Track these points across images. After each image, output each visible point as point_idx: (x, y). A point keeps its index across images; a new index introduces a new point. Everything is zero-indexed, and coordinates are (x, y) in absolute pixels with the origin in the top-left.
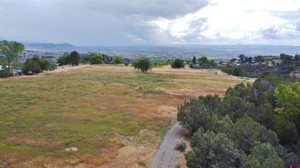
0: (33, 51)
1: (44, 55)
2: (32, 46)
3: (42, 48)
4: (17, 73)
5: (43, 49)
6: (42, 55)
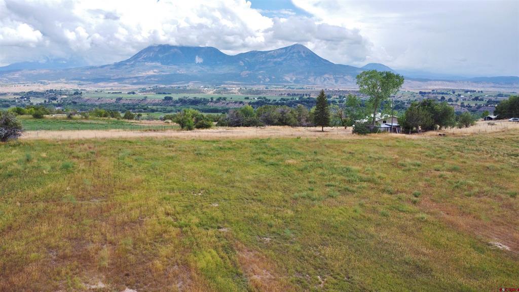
0: (475, 91)
1: (493, 99)
2: (475, 82)
3: (492, 85)
5: (493, 87)
6: (490, 98)
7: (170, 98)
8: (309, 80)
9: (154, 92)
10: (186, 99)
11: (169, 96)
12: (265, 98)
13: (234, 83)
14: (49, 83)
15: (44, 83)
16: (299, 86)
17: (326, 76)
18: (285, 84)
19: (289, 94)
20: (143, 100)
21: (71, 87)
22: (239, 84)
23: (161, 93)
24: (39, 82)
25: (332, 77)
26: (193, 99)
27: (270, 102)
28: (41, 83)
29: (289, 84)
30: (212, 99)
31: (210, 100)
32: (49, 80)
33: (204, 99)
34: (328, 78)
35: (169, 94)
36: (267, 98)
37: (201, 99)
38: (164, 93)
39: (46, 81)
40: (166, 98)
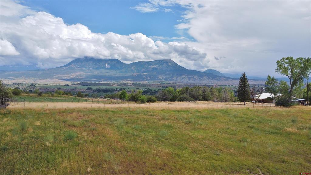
4: (298, 102)
7: (91, 89)
8: (173, 78)
9: (81, 85)
10: (101, 89)
11: (90, 87)
12: (149, 89)
13: (128, 80)
14: (15, 79)
15: (12, 79)
16: (167, 82)
17: (183, 76)
18: (160, 81)
19: (162, 87)
20: (74, 89)
21: (29, 82)
22: (132, 81)
23: (85, 86)
24: (9, 78)
25: (187, 77)
26: (105, 89)
27: (152, 91)
28: (10, 79)
29: (162, 81)
30: (117, 89)
31: (116, 90)
32: (15, 77)
33: (112, 89)
34: (184, 77)
35: (90, 86)
36: (150, 89)
37: (110, 89)
38: (87, 86)
39: (13, 78)
40: (88, 89)
